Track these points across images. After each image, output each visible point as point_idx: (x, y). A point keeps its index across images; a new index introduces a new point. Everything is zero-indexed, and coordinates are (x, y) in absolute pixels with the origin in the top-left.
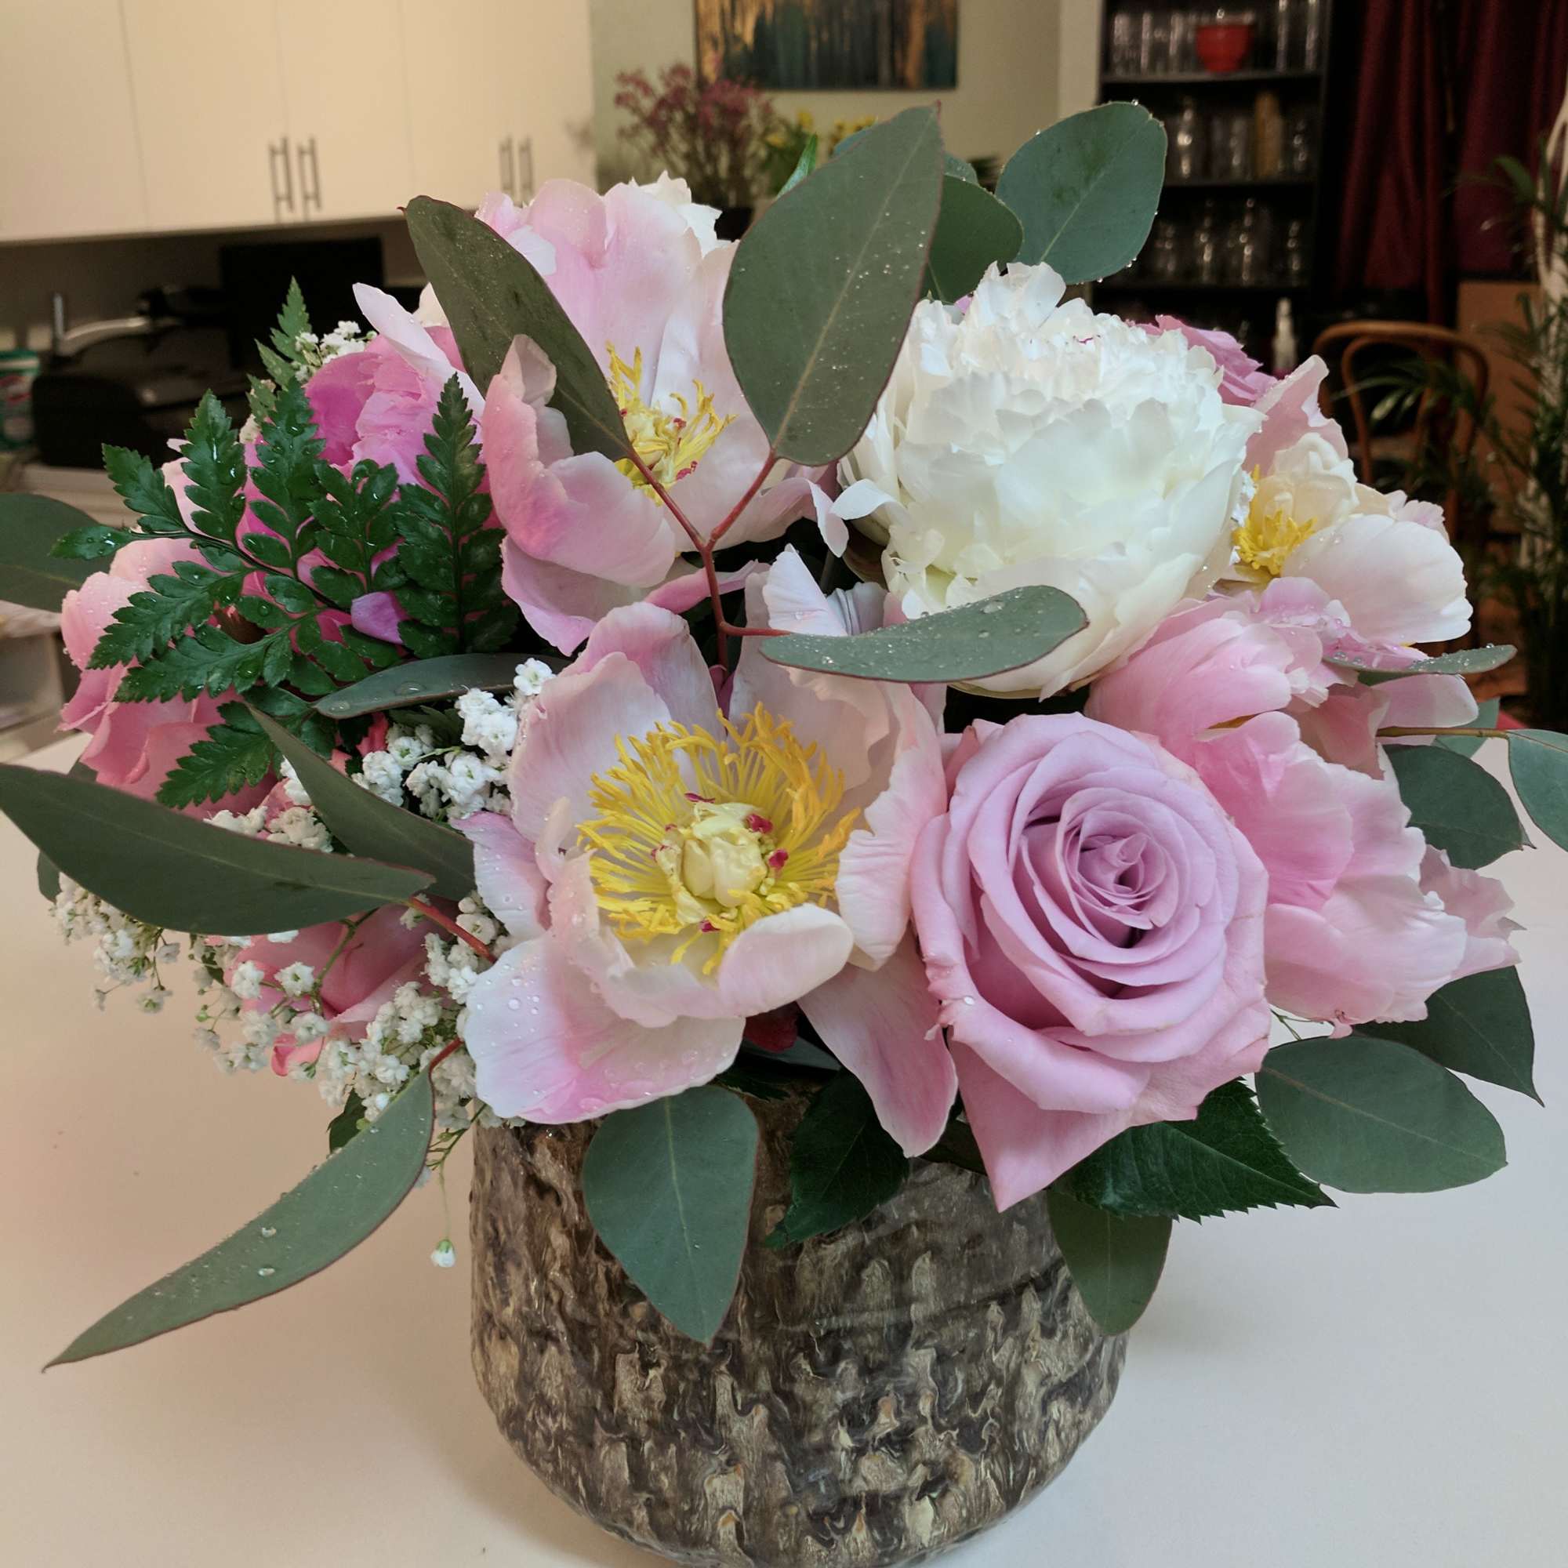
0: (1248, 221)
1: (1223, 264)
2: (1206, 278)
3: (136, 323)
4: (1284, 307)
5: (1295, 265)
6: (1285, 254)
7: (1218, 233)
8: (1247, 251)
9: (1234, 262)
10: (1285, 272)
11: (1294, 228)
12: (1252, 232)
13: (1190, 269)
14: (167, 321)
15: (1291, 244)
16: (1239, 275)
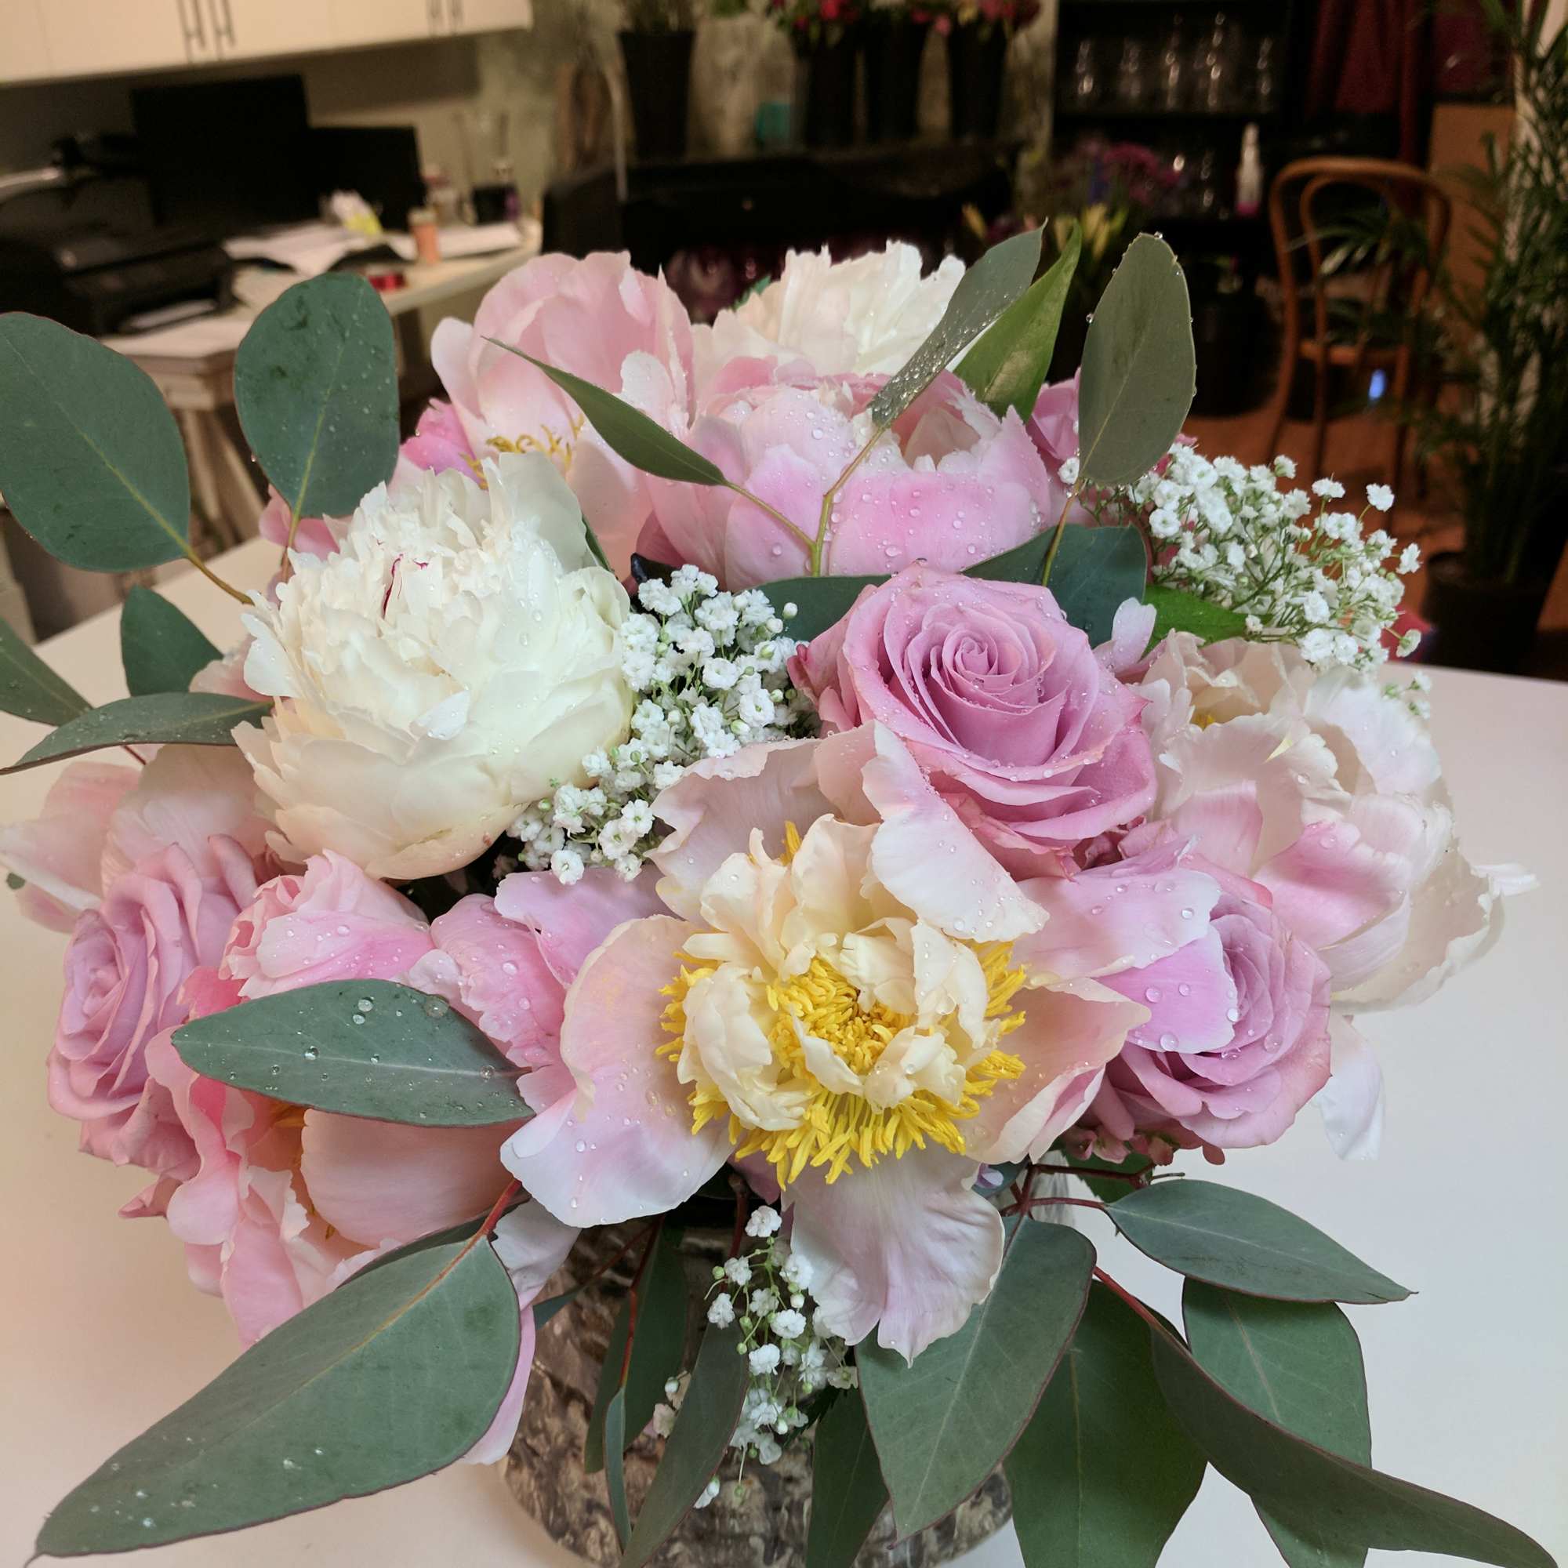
0: (1217, 39)
1: (1190, 87)
2: (1171, 103)
3: (50, 175)
4: (1251, 135)
5: (1265, 87)
6: (1253, 75)
7: (1186, 54)
8: (1215, 74)
9: (1201, 85)
10: (1254, 94)
11: (1266, 46)
12: (1221, 51)
13: (1154, 94)
14: (83, 172)
15: (1262, 65)
16: (1205, 100)
